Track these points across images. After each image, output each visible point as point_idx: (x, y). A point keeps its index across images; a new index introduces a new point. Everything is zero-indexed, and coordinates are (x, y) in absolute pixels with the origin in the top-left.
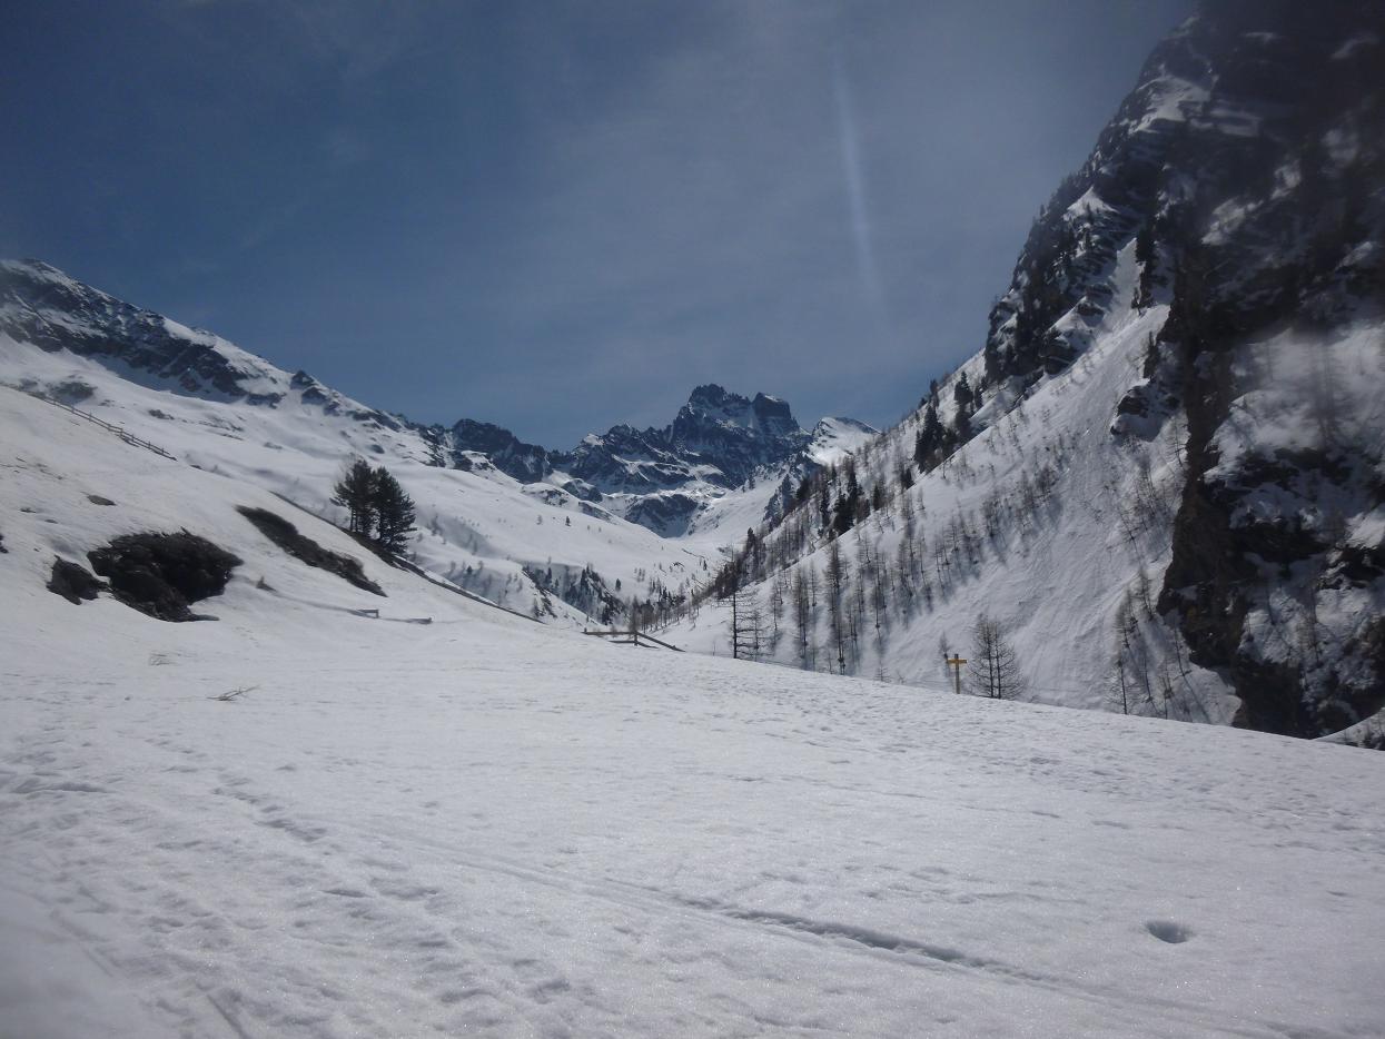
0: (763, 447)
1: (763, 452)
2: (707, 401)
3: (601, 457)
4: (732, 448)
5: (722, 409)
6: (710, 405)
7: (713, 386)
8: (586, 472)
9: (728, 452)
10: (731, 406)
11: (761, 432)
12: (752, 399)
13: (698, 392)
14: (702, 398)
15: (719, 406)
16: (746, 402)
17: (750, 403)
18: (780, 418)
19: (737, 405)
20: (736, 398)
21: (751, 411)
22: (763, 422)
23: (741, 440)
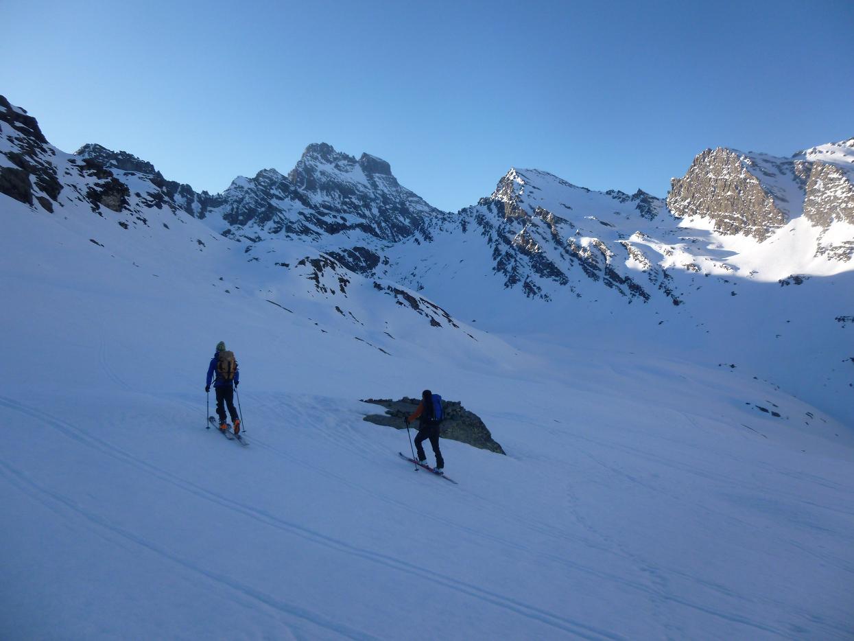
0: (372, 200)
1: (373, 204)
2: (320, 157)
3: (256, 202)
4: (347, 200)
5: (334, 165)
6: (323, 161)
7: (324, 145)
8: (241, 218)
9: (344, 203)
10: (341, 163)
11: (369, 186)
12: (358, 158)
13: (312, 148)
14: (315, 154)
15: (331, 163)
16: (352, 161)
17: (356, 162)
18: (384, 176)
19: (346, 162)
20: (346, 157)
21: (358, 168)
22: (370, 177)
23: (353, 193)
